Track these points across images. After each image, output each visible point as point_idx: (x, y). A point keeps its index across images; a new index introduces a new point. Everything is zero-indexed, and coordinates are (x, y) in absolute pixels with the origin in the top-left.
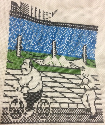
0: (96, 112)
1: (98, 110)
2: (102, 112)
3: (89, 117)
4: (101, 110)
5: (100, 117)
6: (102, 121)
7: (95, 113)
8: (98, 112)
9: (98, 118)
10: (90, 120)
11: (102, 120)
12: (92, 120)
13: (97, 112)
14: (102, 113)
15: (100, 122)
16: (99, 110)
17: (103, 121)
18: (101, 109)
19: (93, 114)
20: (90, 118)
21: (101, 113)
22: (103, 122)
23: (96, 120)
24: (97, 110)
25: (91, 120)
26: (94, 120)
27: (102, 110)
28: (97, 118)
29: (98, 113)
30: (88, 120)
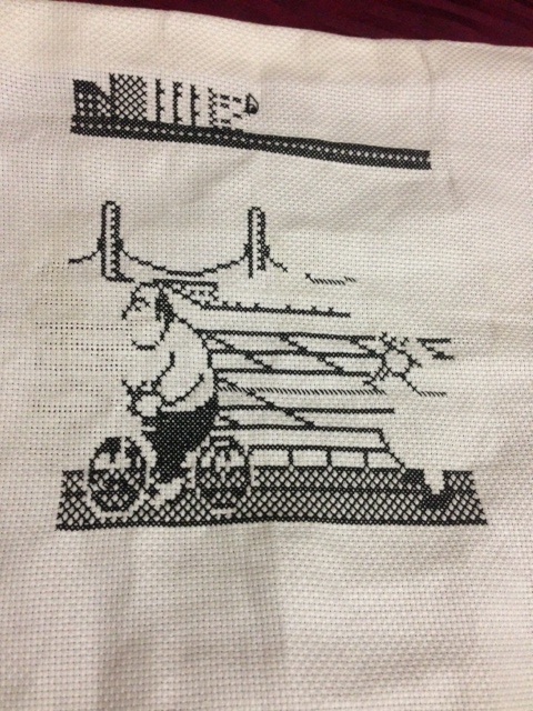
0: (446, 485)
1: (454, 478)
2: (471, 482)
3: (417, 502)
4: (466, 478)
5: (468, 502)
6: (477, 517)
7: (442, 488)
8: (454, 483)
9: (456, 507)
10: (423, 512)
11: (477, 512)
12: (433, 512)
13: (450, 483)
14: (473, 488)
15: (469, 522)
16: (458, 477)
17: (483, 517)
18: (467, 474)
19: (434, 493)
20: (424, 505)
21: (468, 487)
22: (484, 522)
23: (448, 513)
24: (449, 478)
25: (429, 512)
26: (443, 513)
27: (470, 477)
28: (451, 508)
29: (456, 488)
30: (414, 512)
